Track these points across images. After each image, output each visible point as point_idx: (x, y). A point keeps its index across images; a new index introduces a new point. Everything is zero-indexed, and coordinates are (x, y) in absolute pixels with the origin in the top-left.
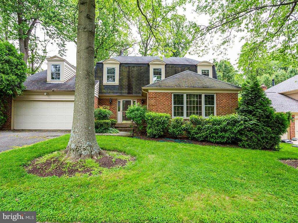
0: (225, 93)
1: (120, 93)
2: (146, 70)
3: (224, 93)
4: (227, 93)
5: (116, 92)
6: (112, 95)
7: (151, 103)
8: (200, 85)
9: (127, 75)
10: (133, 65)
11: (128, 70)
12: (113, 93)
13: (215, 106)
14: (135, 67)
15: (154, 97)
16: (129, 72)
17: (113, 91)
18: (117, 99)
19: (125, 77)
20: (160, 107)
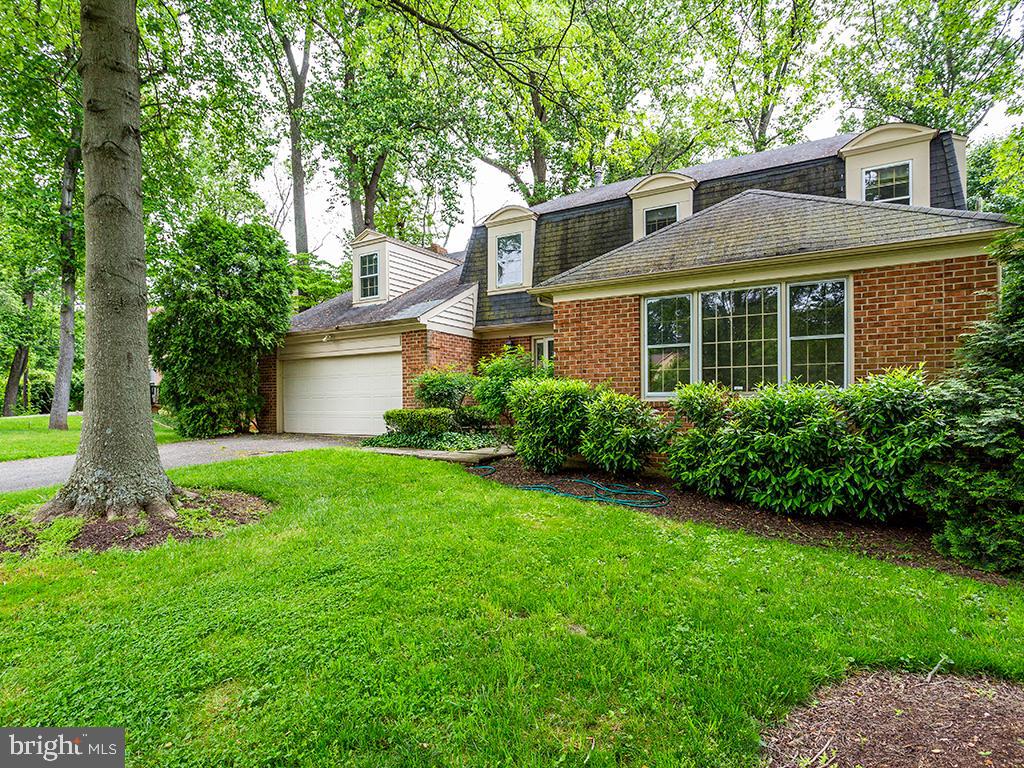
0: (910, 265)
1: (535, 316)
2: (621, 223)
3: (901, 266)
4: (918, 265)
5: (524, 314)
6: (510, 324)
7: (561, 345)
8: (770, 246)
9: (558, 253)
10: (576, 214)
11: (562, 232)
12: (513, 318)
13: (849, 336)
14: (586, 218)
15: (573, 321)
16: (564, 240)
17: (516, 311)
18: (530, 337)
19: (552, 258)
20: (593, 355)
